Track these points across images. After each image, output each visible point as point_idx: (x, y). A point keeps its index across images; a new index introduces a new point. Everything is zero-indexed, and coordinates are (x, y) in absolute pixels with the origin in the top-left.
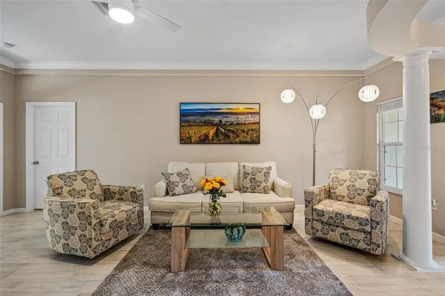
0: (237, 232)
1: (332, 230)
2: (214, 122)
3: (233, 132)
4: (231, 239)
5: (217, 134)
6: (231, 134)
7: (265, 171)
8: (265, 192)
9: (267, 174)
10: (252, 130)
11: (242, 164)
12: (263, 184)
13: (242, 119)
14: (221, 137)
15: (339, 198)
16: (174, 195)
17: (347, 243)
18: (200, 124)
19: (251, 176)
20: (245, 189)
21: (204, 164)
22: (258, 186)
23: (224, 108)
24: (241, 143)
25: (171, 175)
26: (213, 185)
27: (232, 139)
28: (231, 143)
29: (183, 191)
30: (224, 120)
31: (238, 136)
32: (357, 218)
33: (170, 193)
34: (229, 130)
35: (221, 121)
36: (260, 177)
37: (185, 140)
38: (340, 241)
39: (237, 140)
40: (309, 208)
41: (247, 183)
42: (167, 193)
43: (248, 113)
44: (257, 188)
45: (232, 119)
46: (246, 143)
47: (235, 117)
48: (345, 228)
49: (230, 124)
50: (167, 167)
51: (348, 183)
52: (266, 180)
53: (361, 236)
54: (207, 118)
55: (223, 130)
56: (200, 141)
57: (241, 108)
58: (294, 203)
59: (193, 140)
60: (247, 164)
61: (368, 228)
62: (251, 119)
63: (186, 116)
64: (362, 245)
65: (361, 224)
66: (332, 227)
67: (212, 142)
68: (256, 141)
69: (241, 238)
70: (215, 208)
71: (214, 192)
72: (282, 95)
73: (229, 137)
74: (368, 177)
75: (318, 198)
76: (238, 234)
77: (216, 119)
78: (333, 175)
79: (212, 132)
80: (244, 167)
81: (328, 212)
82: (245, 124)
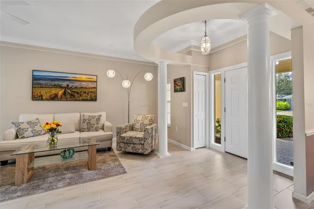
0: (68, 153)
1: (129, 146)
2: (63, 86)
3: (78, 93)
4: (64, 158)
5: (64, 93)
6: (76, 95)
7: (97, 117)
8: (96, 130)
9: (98, 119)
10: (91, 92)
11: (82, 114)
12: (96, 126)
13: (84, 84)
14: (68, 96)
15: (136, 130)
16: (23, 138)
17: (135, 151)
18: (51, 86)
19: (87, 121)
20: (83, 130)
21: (53, 115)
22: (92, 127)
23: (71, 77)
24: (83, 100)
25: (22, 123)
26: (52, 126)
27: (77, 98)
28: (76, 100)
29: (32, 134)
30: (70, 85)
31: (81, 96)
32: (138, 138)
33: (20, 137)
34: (74, 92)
35: (68, 85)
36: (93, 121)
37: (36, 97)
38: (132, 151)
39: (81, 98)
40: (119, 137)
41: (85, 126)
42: (17, 137)
43: (88, 81)
44: (91, 128)
45: (77, 84)
46: (87, 100)
47: (79, 83)
48: (134, 144)
49: (75, 88)
50: (18, 118)
51: (141, 122)
52: (98, 123)
53: (140, 146)
54: (57, 83)
55: (70, 91)
56: (51, 98)
57: (84, 78)
58: (112, 135)
59: (44, 98)
60: (85, 114)
61: (142, 142)
62: (91, 85)
63: (39, 80)
64: (140, 151)
65: (140, 141)
66: (129, 145)
67: (61, 99)
68: (94, 99)
69: (72, 156)
70: (53, 140)
71: (52, 131)
72: (108, 72)
73: (74, 96)
74: (150, 118)
75: (125, 130)
76: (69, 154)
77: (65, 84)
78: (135, 118)
79: (61, 92)
80: (83, 115)
81: (127, 137)
82: (86, 88)
